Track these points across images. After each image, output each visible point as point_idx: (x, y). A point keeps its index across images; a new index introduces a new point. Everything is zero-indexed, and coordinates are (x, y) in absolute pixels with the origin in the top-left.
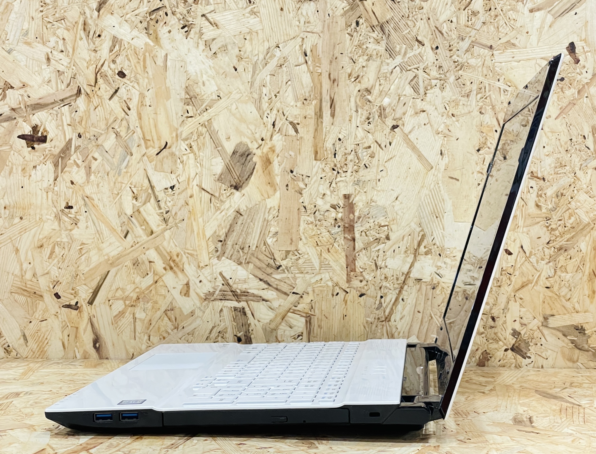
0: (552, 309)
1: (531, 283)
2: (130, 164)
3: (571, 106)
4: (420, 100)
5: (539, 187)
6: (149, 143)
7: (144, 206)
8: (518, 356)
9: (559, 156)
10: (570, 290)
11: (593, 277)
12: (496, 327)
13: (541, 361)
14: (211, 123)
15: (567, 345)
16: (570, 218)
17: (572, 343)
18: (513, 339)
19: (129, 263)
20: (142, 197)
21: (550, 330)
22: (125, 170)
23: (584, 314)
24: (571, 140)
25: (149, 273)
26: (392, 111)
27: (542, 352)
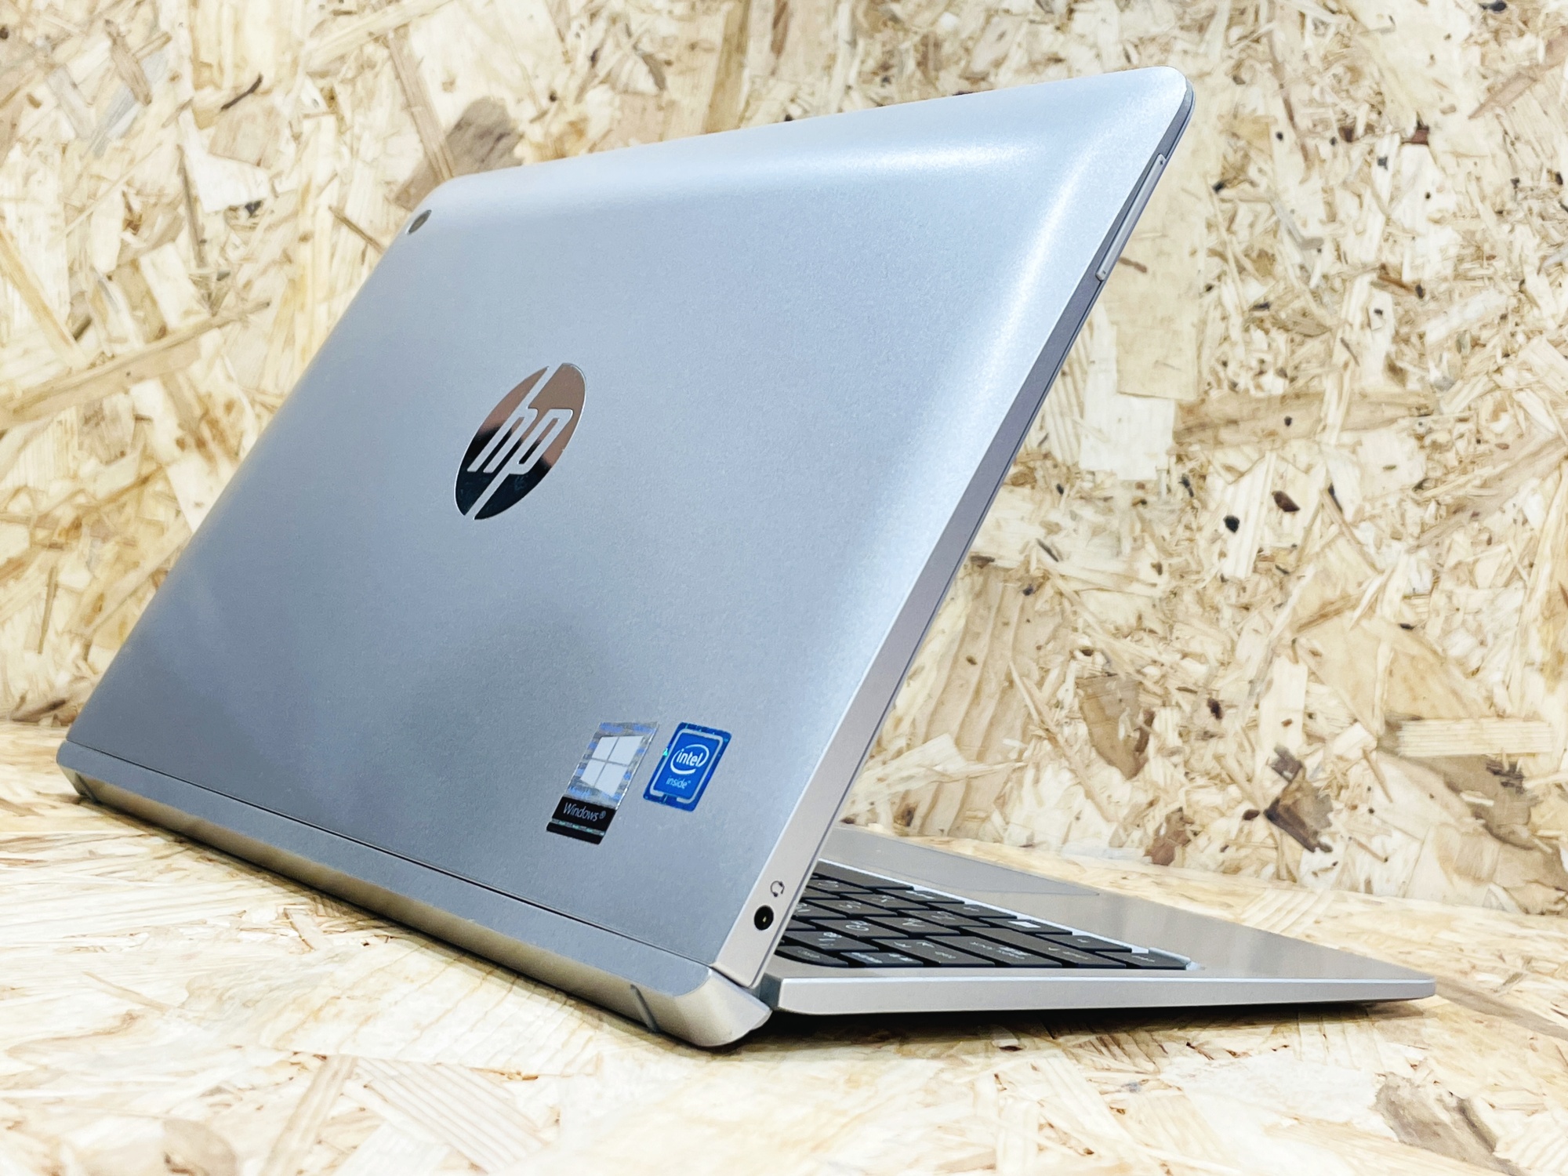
0: (1415, 699)
1: (1354, 607)
2: (137, 127)
3: (1520, 85)
4: (1050, 27)
5: (1400, 310)
6: (206, 73)
7: (154, 254)
8: (1290, 843)
9: (1472, 225)
10: (1482, 643)
11: (1561, 605)
12: (1221, 737)
13: (1364, 866)
14: (405, 36)
15: (1459, 819)
16: (1495, 415)
17: (1477, 816)
18: (1274, 782)
19: (71, 416)
20: (152, 226)
21: (1405, 764)
22: (119, 144)
23: (1521, 724)
24: (1516, 182)
25: (128, 450)
26: (961, 52)
27: (1370, 837)
